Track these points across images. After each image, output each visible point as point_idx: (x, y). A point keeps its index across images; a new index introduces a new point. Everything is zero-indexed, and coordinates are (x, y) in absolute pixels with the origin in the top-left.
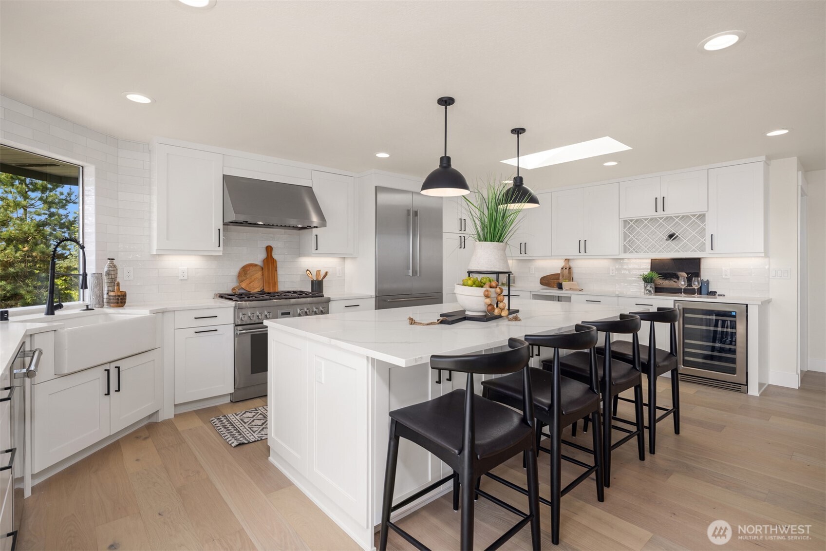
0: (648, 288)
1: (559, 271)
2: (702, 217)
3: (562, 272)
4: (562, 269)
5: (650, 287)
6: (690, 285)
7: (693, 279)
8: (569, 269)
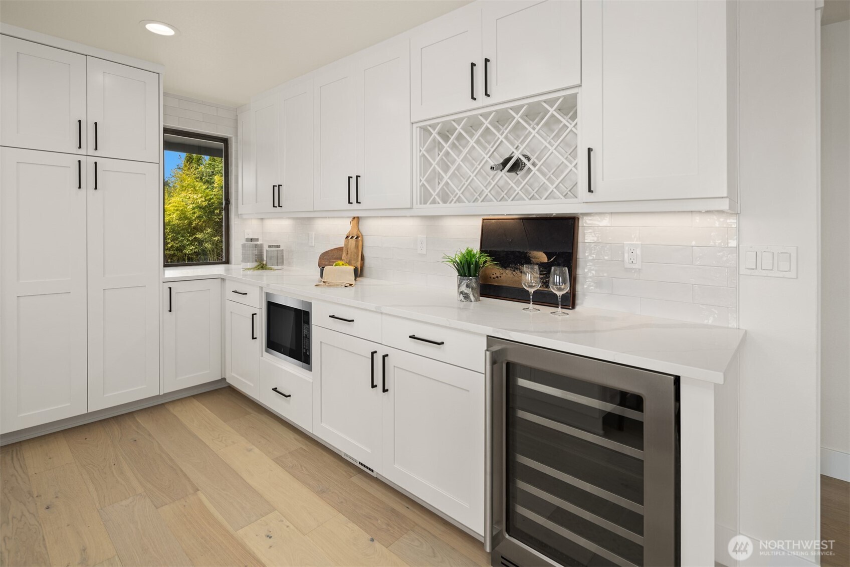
0: (464, 288)
1: (341, 243)
2: (569, 107)
3: (346, 245)
4: (347, 237)
5: (467, 286)
6: (546, 284)
7: (553, 268)
8: (357, 238)
